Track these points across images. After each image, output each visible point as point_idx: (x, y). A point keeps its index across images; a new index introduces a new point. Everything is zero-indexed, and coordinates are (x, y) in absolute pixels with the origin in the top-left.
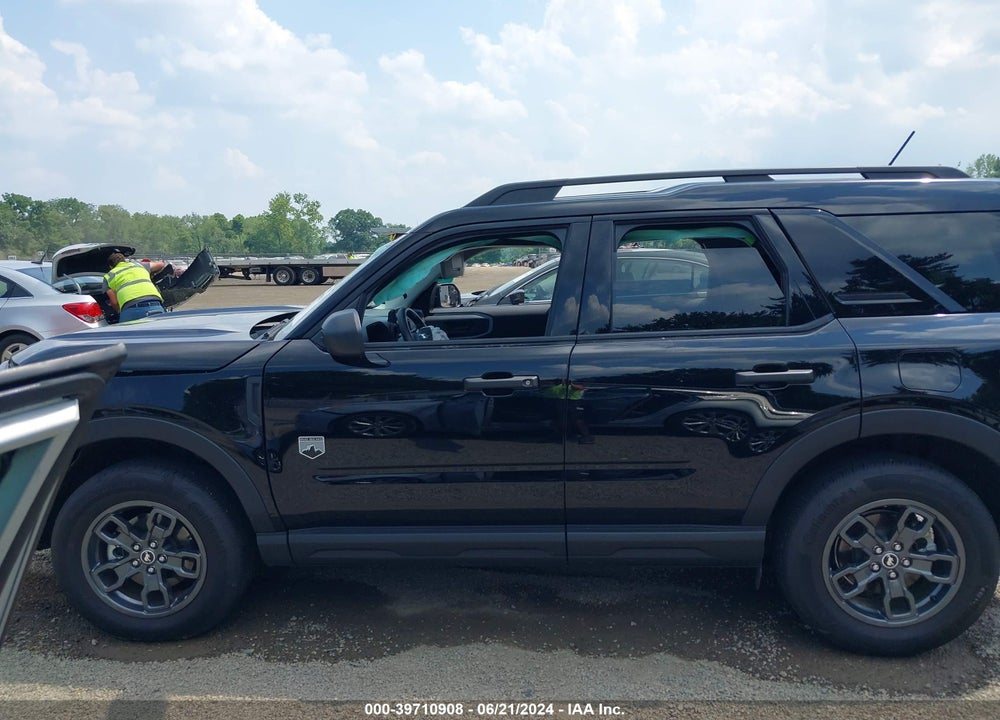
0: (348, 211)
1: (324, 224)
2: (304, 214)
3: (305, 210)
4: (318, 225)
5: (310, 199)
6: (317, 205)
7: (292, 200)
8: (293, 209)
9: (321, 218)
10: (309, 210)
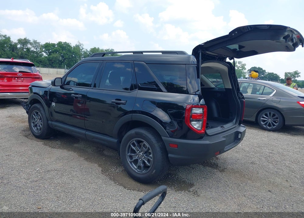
0: (255, 67)
1: (246, 71)
2: (240, 67)
3: (241, 66)
4: (244, 71)
5: (243, 63)
6: (245, 65)
7: (237, 63)
8: (237, 66)
9: (245, 69)
10: (242, 66)
